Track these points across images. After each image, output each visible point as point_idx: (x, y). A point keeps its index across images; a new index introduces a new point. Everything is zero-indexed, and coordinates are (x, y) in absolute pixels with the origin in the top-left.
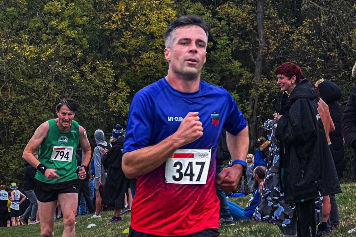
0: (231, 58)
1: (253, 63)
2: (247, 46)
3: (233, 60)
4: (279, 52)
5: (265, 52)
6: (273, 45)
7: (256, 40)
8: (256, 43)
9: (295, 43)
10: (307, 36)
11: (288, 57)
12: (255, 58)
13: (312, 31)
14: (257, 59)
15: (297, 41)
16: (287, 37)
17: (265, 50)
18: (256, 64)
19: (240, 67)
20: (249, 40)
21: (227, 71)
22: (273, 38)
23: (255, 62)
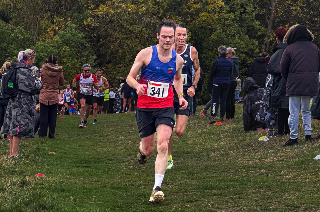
0: (254, 19)
1: (267, 22)
2: (264, 12)
3: (255, 20)
4: (283, 16)
5: (275, 16)
6: (280, 12)
7: (270, 8)
8: (270, 10)
9: (294, 11)
10: (301, 7)
11: (288, 20)
12: (269, 19)
13: (304, 5)
14: (270, 20)
15: (294, 10)
16: (289, 7)
17: (275, 14)
18: (269, 23)
19: (259, 25)
20: (265, 8)
21: (251, 26)
22: (280, 8)
23: (268, 22)
